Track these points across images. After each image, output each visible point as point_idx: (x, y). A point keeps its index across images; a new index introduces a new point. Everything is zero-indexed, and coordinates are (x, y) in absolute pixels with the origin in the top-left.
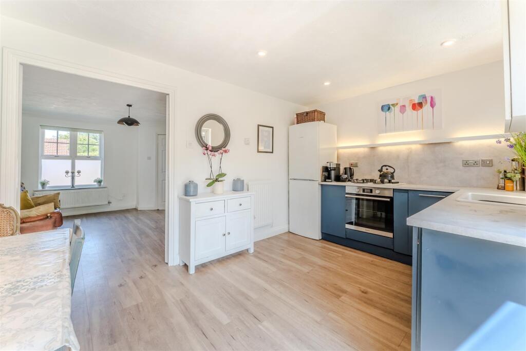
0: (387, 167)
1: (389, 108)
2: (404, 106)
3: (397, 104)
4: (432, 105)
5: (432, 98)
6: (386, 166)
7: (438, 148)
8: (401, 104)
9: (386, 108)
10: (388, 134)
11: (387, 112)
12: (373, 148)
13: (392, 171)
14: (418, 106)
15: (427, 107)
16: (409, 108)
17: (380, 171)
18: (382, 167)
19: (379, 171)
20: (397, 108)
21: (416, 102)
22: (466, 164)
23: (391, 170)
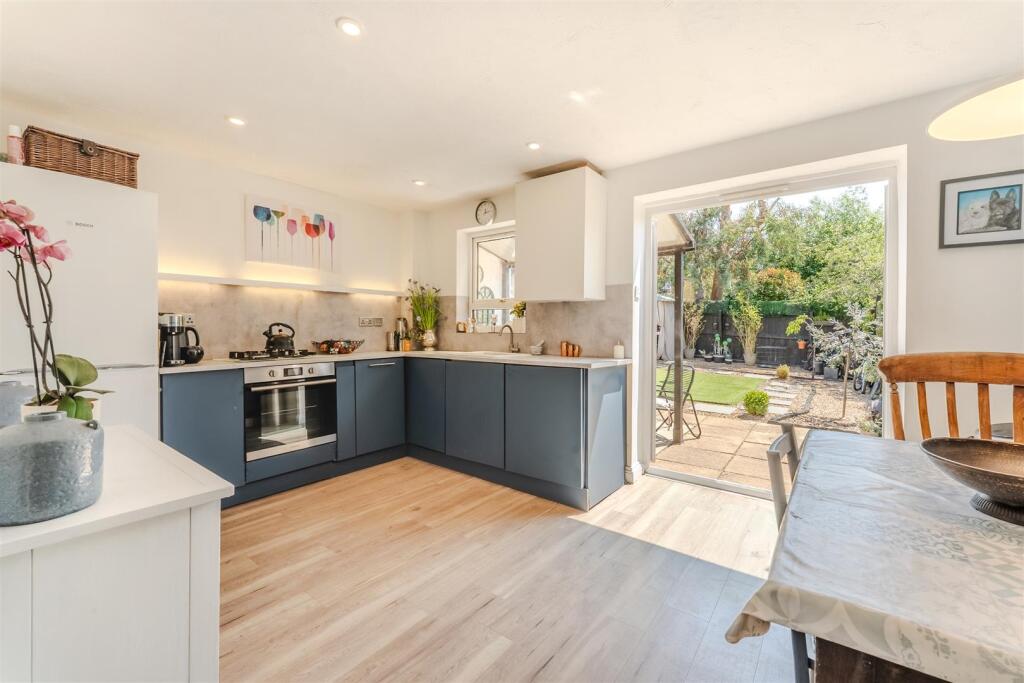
0: (281, 327)
1: (268, 217)
2: (293, 222)
3: (283, 214)
4: (331, 236)
5: (331, 224)
6: (278, 324)
7: (336, 300)
8: (289, 215)
9: (263, 213)
10: (266, 264)
11: (265, 223)
12: (232, 287)
13: (290, 333)
14: (314, 230)
15: (324, 235)
16: (301, 229)
17: (268, 334)
18: (270, 327)
19: (265, 334)
20: (283, 222)
21: (312, 222)
22: (362, 324)
23: (286, 332)
